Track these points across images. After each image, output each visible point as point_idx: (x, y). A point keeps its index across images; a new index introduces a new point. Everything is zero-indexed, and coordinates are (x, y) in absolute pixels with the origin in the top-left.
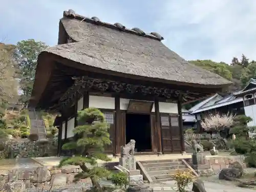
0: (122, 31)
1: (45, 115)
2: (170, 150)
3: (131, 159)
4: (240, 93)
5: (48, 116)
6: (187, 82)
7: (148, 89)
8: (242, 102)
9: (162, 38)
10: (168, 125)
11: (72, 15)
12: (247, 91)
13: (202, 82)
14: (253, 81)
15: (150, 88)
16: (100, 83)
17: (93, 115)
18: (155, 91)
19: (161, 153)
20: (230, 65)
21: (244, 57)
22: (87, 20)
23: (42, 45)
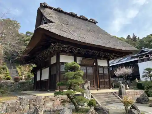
0: (75, 17)
1: (18, 66)
2: (104, 87)
3: (88, 92)
4: (136, 55)
5: (20, 66)
6: (116, 48)
7: (92, 52)
8: (137, 60)
9: (97, 22)
10: (102, 73)
11: (46, 6)
12: (140, 54)
13: (123, 48)
14: (143, 49)
15: (93, 51)
16: (66, 47)
17: (75, 66)
18: (96, 53)
19: (99, 89)
20: (126, 39)
21: (134, 35)
22: (55, 9)
23: (16, 22)
